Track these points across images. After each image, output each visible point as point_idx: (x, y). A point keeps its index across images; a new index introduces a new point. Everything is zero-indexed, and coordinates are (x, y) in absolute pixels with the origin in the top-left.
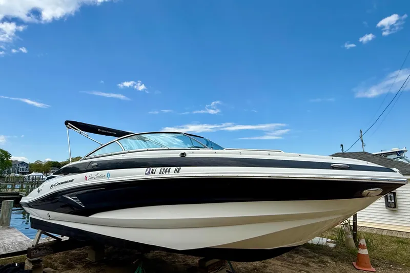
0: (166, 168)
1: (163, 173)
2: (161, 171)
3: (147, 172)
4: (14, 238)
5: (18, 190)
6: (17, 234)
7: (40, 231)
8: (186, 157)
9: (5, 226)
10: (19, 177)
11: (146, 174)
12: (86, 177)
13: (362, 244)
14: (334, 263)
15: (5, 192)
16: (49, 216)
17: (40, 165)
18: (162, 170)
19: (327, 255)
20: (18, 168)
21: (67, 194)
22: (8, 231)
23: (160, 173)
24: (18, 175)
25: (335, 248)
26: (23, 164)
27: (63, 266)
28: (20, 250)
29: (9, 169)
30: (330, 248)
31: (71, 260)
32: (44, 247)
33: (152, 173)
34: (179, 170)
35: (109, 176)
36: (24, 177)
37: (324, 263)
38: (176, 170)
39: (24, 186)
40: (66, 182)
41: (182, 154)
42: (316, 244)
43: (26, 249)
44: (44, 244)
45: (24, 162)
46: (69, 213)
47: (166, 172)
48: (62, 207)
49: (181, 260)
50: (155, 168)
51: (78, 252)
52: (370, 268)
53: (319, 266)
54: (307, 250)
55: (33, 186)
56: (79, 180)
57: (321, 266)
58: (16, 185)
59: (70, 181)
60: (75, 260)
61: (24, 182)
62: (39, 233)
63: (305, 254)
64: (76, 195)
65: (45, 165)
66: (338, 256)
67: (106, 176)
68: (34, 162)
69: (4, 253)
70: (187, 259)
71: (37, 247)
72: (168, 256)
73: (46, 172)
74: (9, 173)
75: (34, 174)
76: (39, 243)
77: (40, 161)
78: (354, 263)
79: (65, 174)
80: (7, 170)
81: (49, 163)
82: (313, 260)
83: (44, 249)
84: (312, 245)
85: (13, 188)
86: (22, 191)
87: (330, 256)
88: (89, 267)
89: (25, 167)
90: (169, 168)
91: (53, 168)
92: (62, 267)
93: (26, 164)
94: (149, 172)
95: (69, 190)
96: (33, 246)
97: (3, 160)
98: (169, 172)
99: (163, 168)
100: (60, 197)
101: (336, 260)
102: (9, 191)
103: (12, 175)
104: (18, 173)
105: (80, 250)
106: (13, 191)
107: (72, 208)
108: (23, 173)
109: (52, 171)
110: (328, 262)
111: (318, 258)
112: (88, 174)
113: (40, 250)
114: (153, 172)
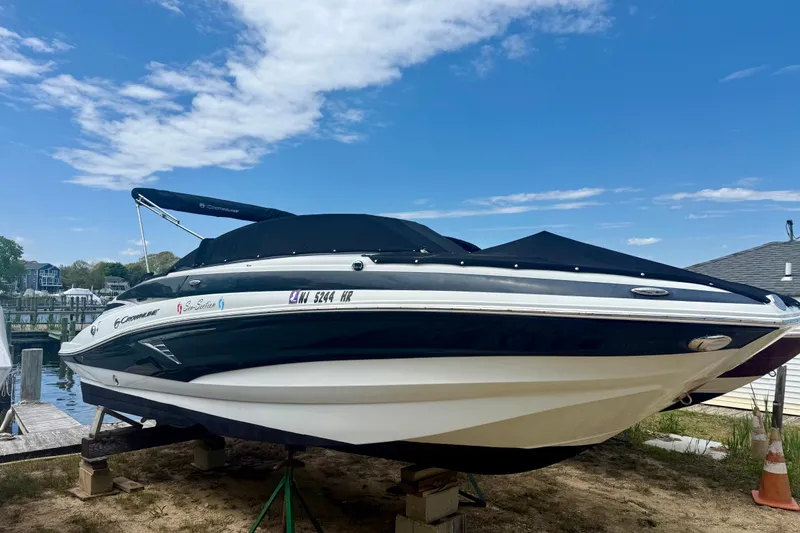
0: (326, 292)
1: (320, 301)
2: (317, 297)
3: (292, 299)
4: (53, 422)
5: (45, 327)
6: (56, 416)
7: (101, 408)
8: (364, 270)
9: (32, 399)
10: (43, 298)
11: (291, 302)
12: (180, 306)
13: (774, 451)
14: (710, 490)
15: (20, 330)
16: (117, 381)
17: (84, 270)
18: (319, 296)
19: (700, 475)
20: (39, 277)
21: (145, 338)
22: (38, 408)
23: (315, 302)
24: (41, 293)
25: (724, 461)
26: (48, 267)
27: (150, 475)
28: (66, 445)
29: (21, 281)
30: (713, 460)
31: (163, 466)
32: (112, 438)
33: (301, 300)
34: (349, 296)
35: (222, 305)
36: (54, 299)
37: (687, 489)
38: (343, 296)
39: (57, 318)
40: (143, 316)
41: (356, 264)
42: (682, 451)
43: (78, 441)
44: (109, 434)
45: (49, 266)
46: (153, 375)
47: (326, 299)
48: (140, 363)
49: (376, 472)
50: (307, 292)
51: (176, 452)
52: (789, 502)
53: (672, 495)
54: (657, 463)
55: (74, 318)
56: (167, 311)
57: (676, 495)
58: (40, 316)
59: (150, 314)
60: (169, 465)
61: (53, 309)
62: (99, 412)
63: (650, 470)
64: (164, 341)
65: (94, 271)
66: (724, 477)
67: (217, 304)
68: (71, 264)
69: (38, 448)
70: (391, 472)
71: (100, 438)
72: (352, 464)
73: (98, 286)
74: (21, 288)
75: (72, 292)
76: (102, 430)
77: (84, 263)
78: (755, 493)
79: (139, 300)
80: (16, 282)
81: (103, 266)
82: (663, 483)
83: (113, 441)
84: (674, 452)
85: (34, 322)
86: (52, 328)
87: (705, 476)
88: (197, 480)
89: (52, 277)
90: (331, 291)
91: (111, 277)
92: (147, 477)
93: (55, 268)
94: (296, 299)
95: (149, 331)
96: (91, 436)
97: (6, 260)
98: (331, 299)
99: (321, 291)
100: (132, 345)
101: (716, 484)
102: (28, 328)
103: (29, 293)
104: (40, 288)
105: (179, 448)
106: (36, 330)
107: (158, 366)
108: (52, 290)
109: (110, 284)
110: (696, 489)
111: (676, 480)
112: (183, 300)
113: (104, 443)
114: (303, 300)
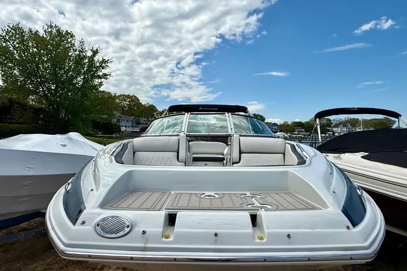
17: (288, 125)
45: (275, 124)
65: (291, 125)
68: (282, 123)
89: (276, 127)
91: (298, 127)
93: (278, 125)
109: (297, 130)
